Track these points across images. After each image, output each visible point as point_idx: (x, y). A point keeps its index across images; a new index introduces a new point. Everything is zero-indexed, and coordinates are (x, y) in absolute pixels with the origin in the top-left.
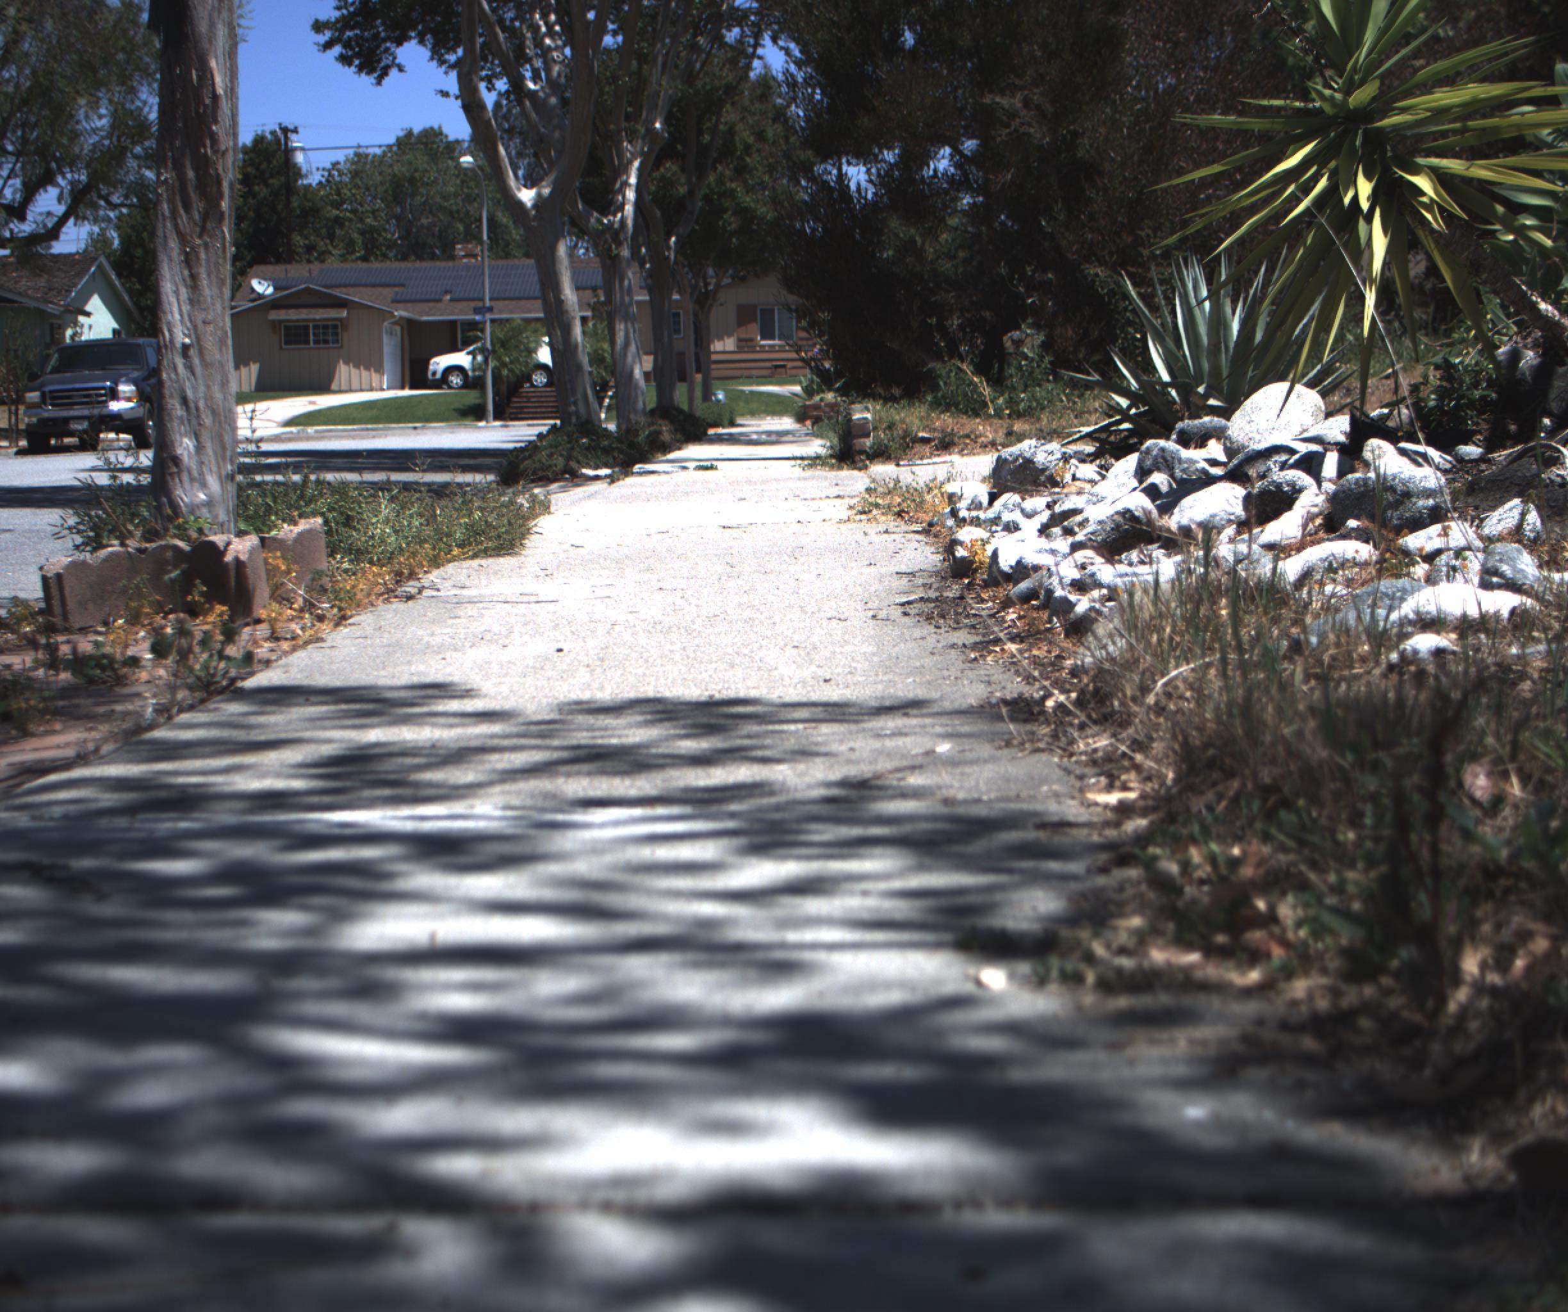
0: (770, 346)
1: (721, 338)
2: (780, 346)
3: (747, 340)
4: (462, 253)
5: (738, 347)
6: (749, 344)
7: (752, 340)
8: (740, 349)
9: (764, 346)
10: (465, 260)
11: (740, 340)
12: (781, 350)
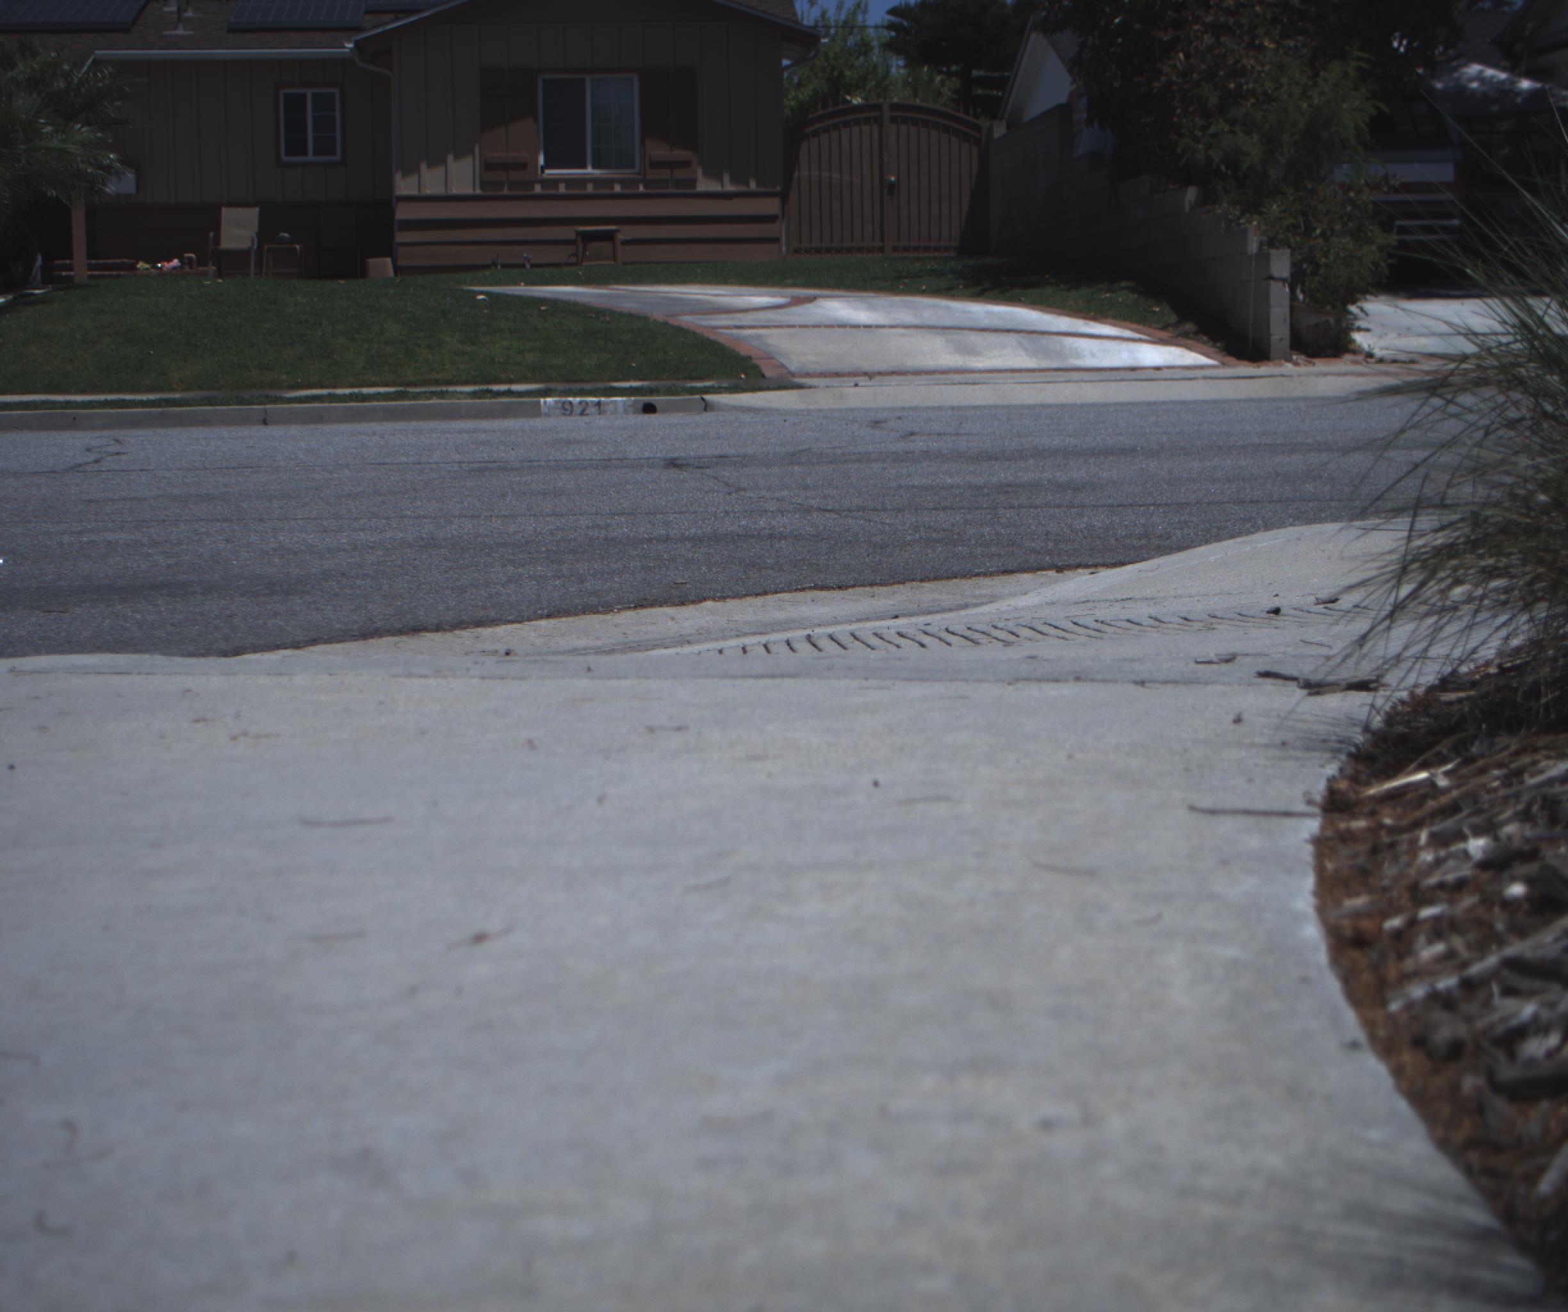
0: (570, 182)
1: (437, 160)
2: (596, 182)
3: (506, 167)
5: (483, 185)
6: (515, 175)
7: (522, 166)
8: (489, 192)
9: (554, 182)
11: (488, 166)
12: (602, 192)
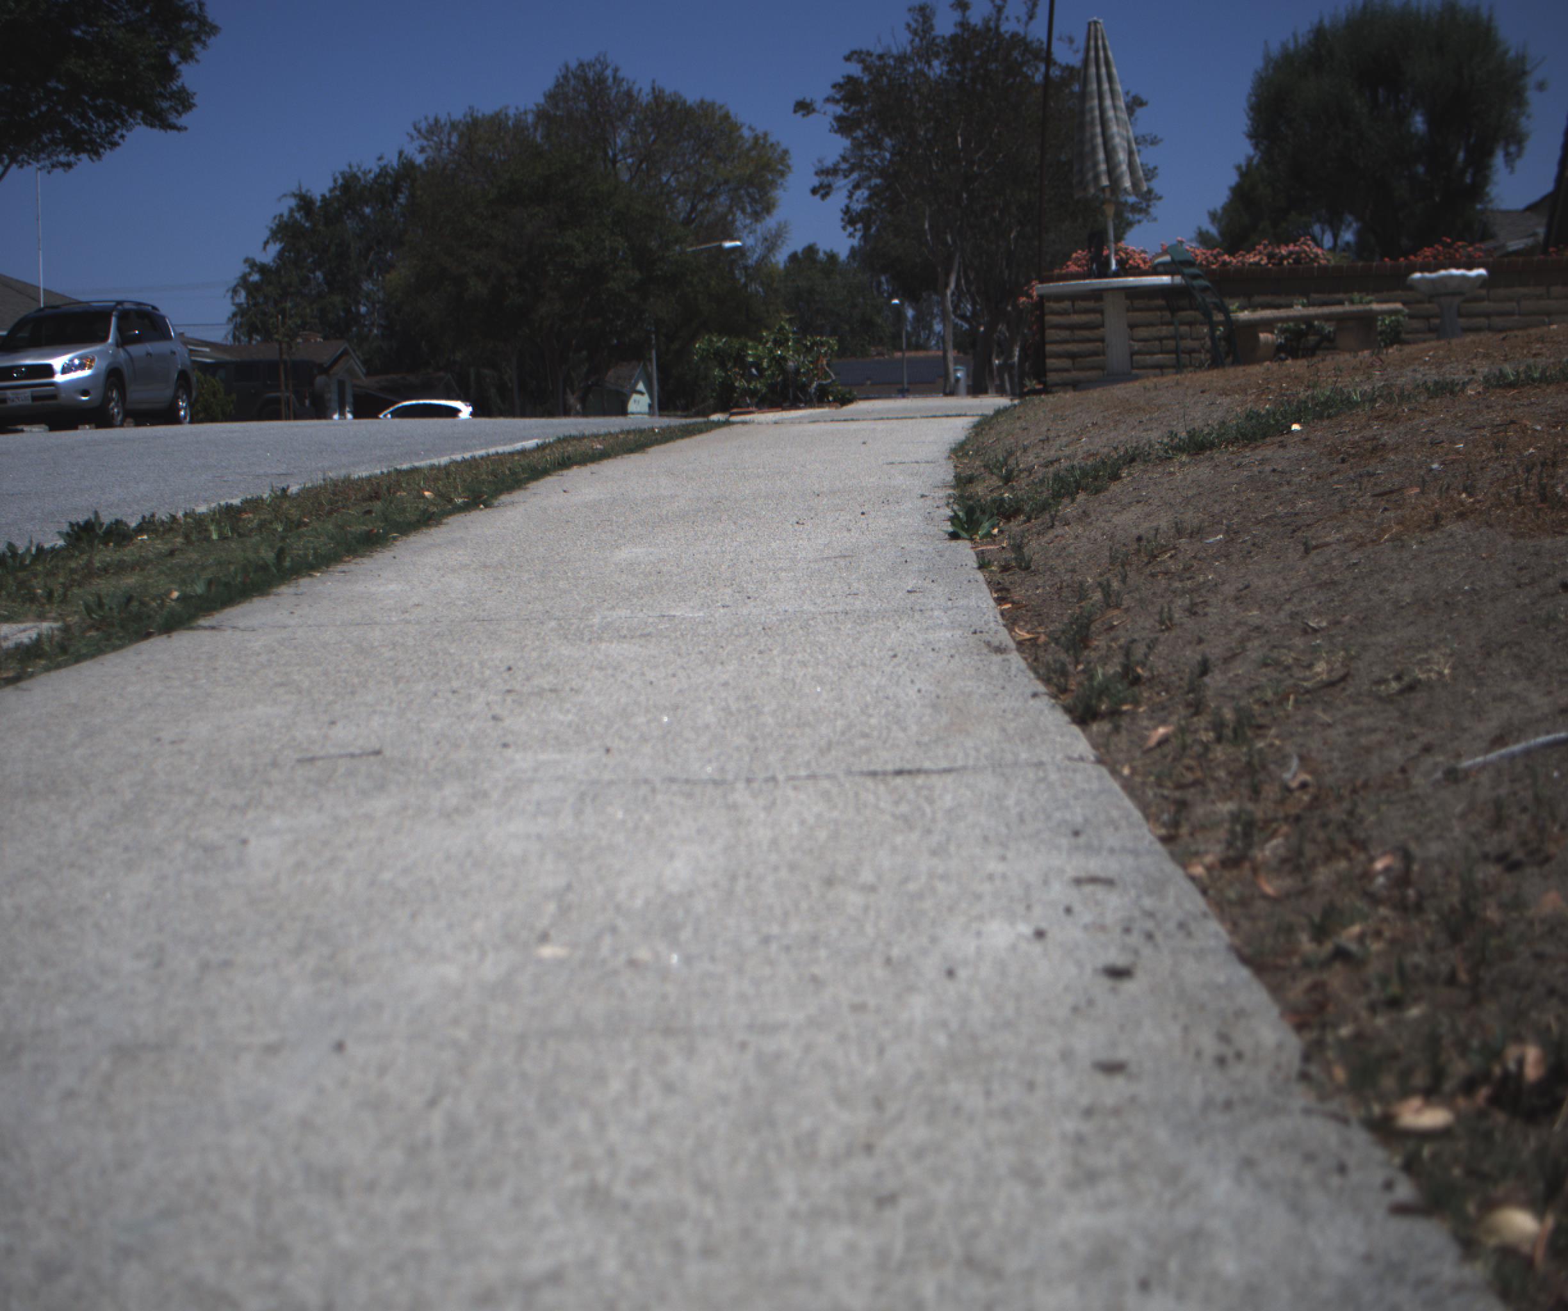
4: (875, 353)
10: (876, 358)
